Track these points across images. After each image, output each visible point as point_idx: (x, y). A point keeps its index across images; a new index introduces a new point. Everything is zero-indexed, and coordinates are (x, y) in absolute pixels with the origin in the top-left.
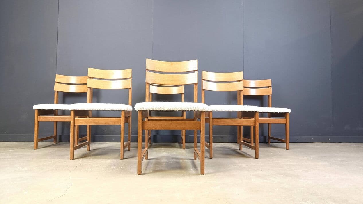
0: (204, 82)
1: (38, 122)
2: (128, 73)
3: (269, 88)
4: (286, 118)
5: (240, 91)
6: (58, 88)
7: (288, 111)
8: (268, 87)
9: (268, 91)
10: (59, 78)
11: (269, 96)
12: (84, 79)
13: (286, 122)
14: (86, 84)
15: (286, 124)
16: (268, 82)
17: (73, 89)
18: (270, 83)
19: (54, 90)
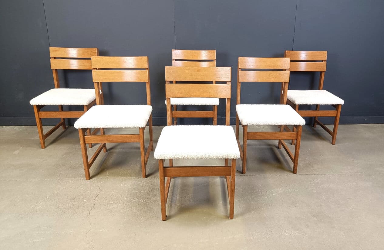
0: (240, 73)
1: (40, 119)
2: (144, 61)
3: (324, 62)
4: (337, 110)
5: (284, 83)
6: (55, 65)
7: (341, 102)
8: (322, 61)
9: (321, 67)
10: (54, 52)
11: (321, 72)
12: (87, 52)
13: (337, 115)
14: (90, 59)
15: (336, 117)
16: (323, 55)
17: (74, 65)
18: (325, 56)
19: (52, 68)
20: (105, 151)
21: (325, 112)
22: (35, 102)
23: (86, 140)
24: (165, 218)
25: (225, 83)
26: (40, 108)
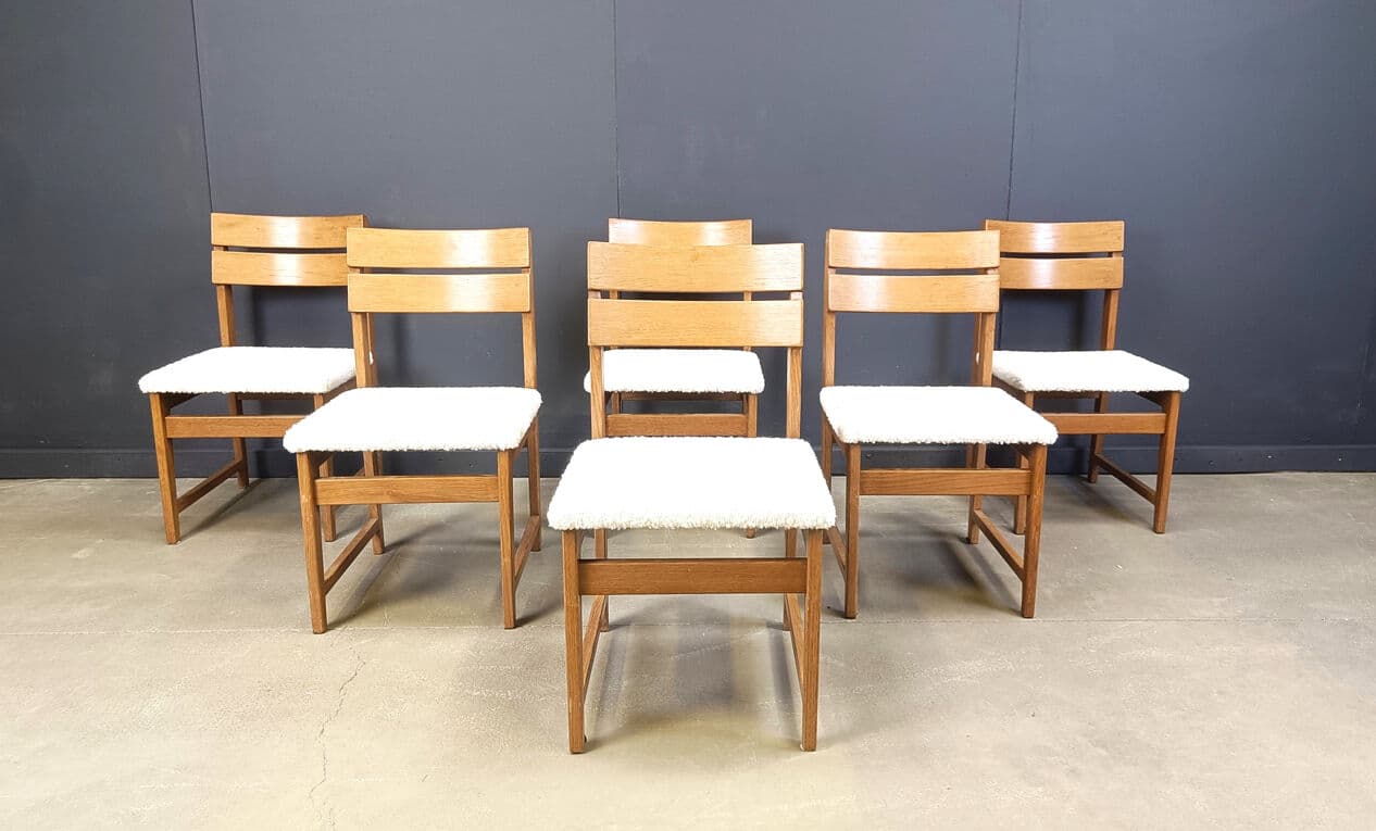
0: (834, 280)
1: (170, 439)
2: (516, 244)
3: (1114, 258)
4: (1166, 410)
5: (983, 313)
6: (227, 270)
7: (1177, 382)
8: (1110, 254)
9: (1107, 274)
10: (225, 227)
11: (1108, 292)
12: (333, 228)
13: (1167, 427)
14: (343, 250)
15: (1162, 435)
16: (1111, 234)
17: (288, 272)
18: (1119, 238)
19: (214, 281)
20: (379, 550)
21: (1123, 418)
22: (154, 382)
23: (319, 495)
24: (581, 745)
25: (783, 295)
26: (172, 401)
